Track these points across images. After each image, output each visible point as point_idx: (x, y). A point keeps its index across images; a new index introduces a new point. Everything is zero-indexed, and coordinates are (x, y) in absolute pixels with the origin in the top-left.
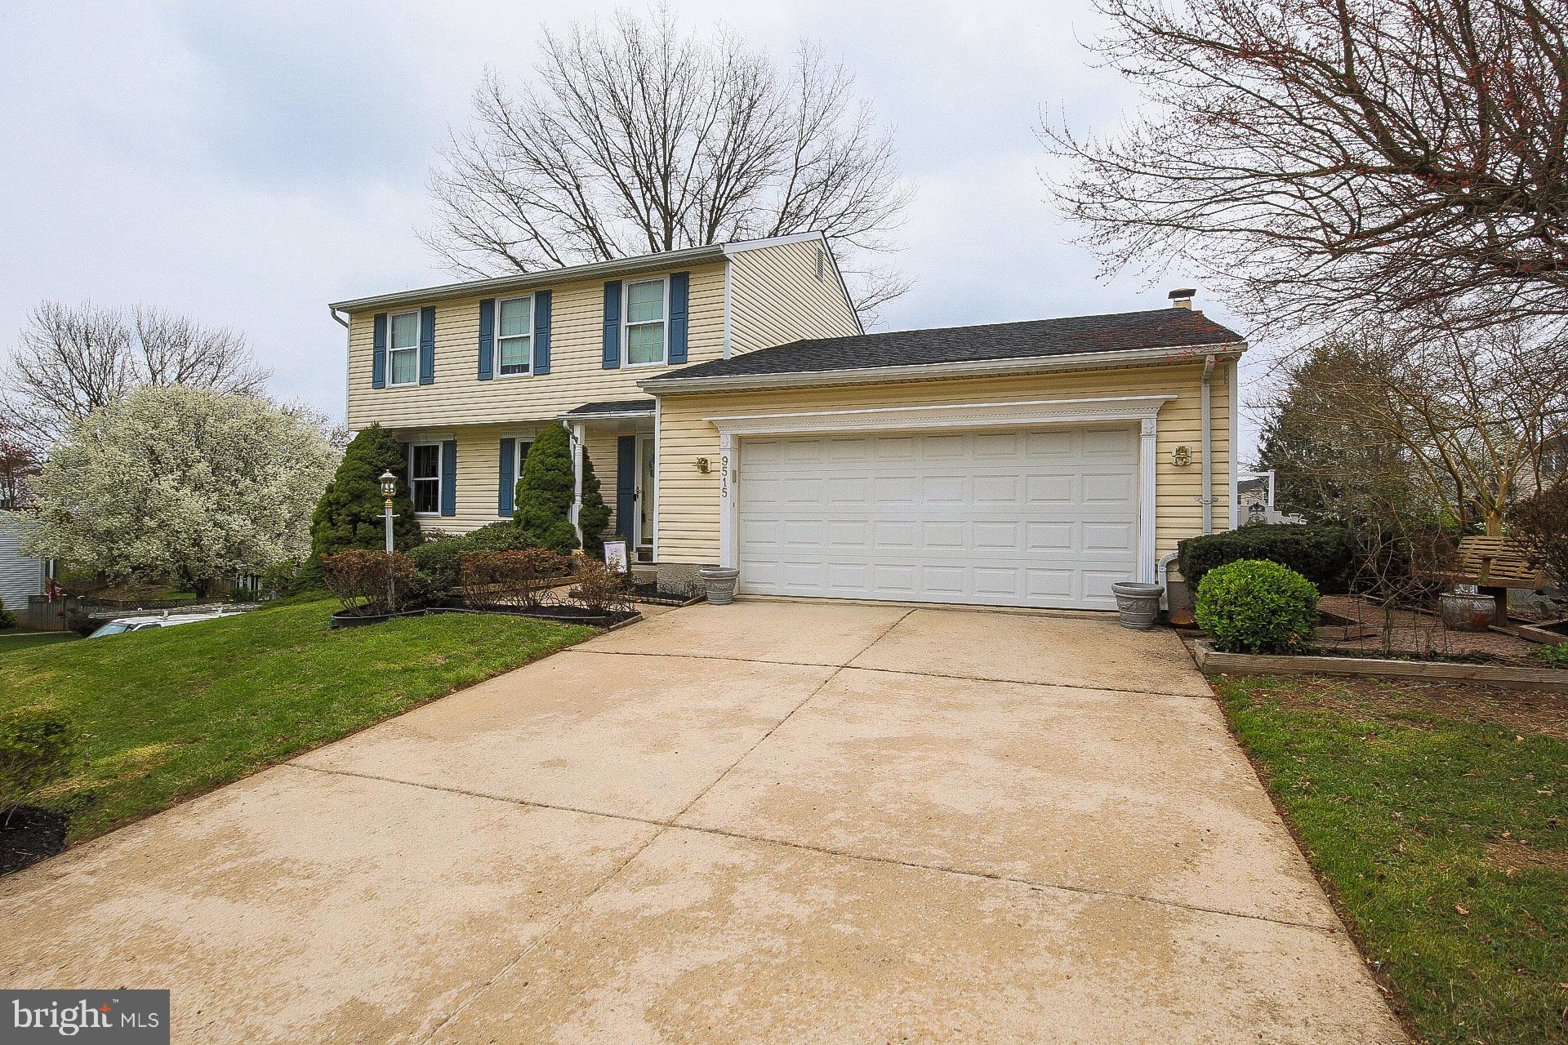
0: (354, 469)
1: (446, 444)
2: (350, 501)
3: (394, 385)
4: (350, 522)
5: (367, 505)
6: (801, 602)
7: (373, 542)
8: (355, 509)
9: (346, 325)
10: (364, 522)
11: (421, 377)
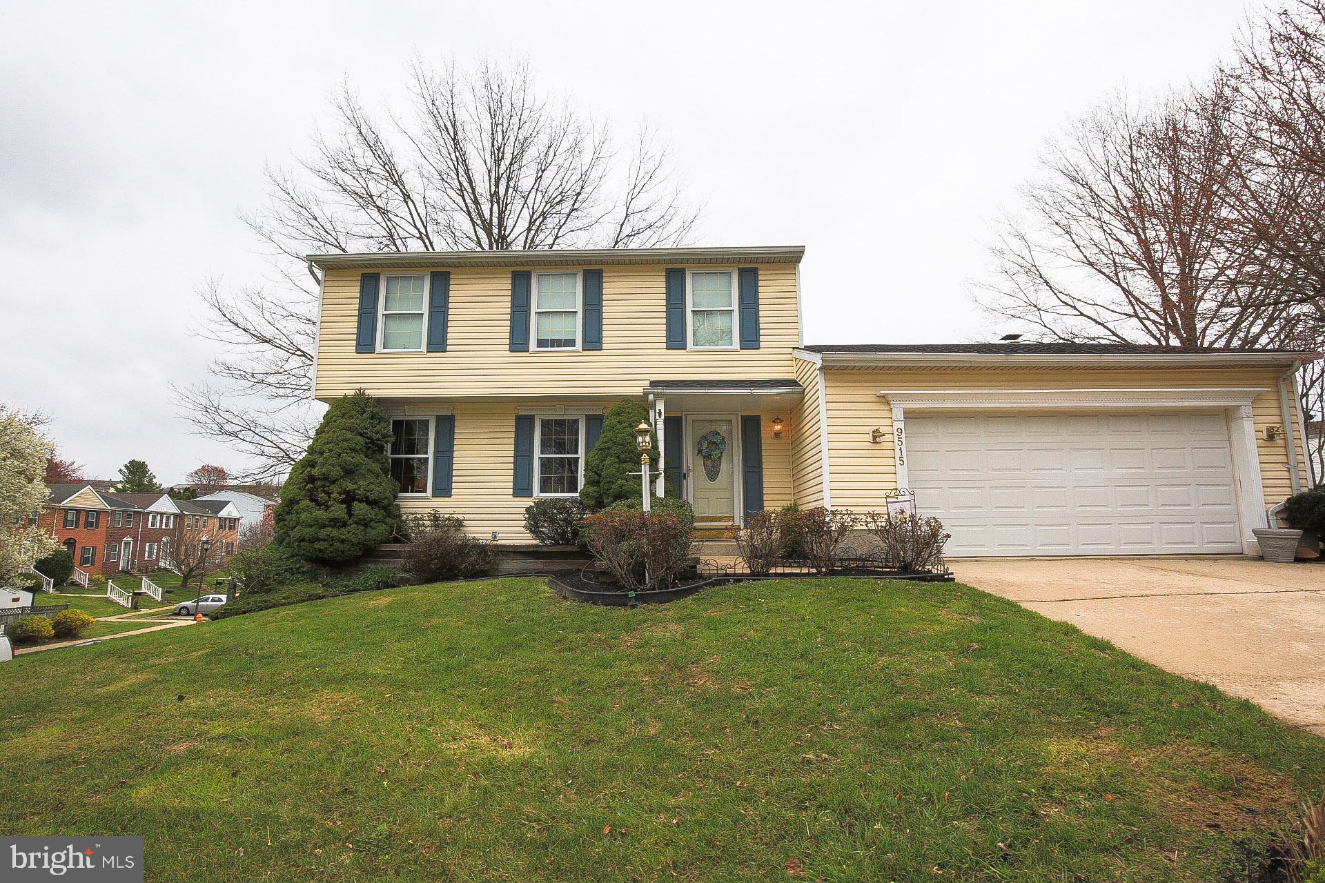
0: (344, 440)
1: (440, 419)
2: (342, 477)
3: (386, 351)
4: (343, 502)
5: (362, 482)
6: (983, 561)
7: (373, 524)
8: (350, 486)
9: (318, 282)
10: (360, 501)
11: (429, 344)
